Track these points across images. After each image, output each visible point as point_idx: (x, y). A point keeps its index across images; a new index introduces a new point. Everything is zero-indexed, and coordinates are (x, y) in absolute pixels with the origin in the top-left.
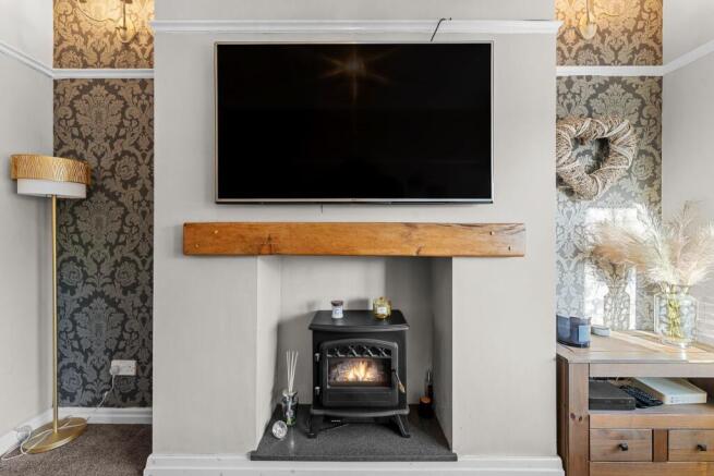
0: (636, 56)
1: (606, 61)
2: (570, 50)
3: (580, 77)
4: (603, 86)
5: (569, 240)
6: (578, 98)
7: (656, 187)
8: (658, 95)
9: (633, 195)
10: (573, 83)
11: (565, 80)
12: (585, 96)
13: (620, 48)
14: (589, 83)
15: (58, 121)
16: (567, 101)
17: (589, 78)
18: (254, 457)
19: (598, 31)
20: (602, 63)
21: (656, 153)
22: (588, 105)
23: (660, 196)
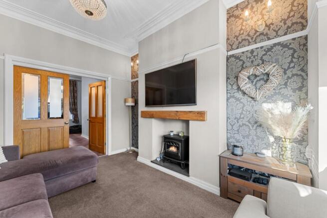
0: (289, 30)
1: (271, 37)
2: (252, 39)
3: (257, 48)
4: (270, 49)
5: (253, 116)
6: (256, 57)
7: (304, 91)
8: (305, 45)
9: (289, 96)
10: (254, 51)
11: (249, 51)
12: (260, 56)
13: (279, 30)
14: (262, 49)
15: (132, 90)
16: (251, 60)
17: (262, 47)
18: (152, 162)
19: (266, 25)
20: (269, 39)
21: (303, 74)
22: (261, 59)
23: (307, 95)
